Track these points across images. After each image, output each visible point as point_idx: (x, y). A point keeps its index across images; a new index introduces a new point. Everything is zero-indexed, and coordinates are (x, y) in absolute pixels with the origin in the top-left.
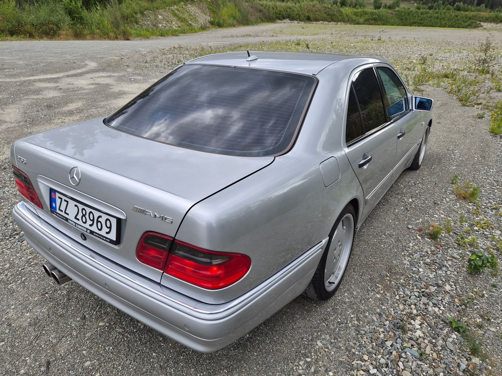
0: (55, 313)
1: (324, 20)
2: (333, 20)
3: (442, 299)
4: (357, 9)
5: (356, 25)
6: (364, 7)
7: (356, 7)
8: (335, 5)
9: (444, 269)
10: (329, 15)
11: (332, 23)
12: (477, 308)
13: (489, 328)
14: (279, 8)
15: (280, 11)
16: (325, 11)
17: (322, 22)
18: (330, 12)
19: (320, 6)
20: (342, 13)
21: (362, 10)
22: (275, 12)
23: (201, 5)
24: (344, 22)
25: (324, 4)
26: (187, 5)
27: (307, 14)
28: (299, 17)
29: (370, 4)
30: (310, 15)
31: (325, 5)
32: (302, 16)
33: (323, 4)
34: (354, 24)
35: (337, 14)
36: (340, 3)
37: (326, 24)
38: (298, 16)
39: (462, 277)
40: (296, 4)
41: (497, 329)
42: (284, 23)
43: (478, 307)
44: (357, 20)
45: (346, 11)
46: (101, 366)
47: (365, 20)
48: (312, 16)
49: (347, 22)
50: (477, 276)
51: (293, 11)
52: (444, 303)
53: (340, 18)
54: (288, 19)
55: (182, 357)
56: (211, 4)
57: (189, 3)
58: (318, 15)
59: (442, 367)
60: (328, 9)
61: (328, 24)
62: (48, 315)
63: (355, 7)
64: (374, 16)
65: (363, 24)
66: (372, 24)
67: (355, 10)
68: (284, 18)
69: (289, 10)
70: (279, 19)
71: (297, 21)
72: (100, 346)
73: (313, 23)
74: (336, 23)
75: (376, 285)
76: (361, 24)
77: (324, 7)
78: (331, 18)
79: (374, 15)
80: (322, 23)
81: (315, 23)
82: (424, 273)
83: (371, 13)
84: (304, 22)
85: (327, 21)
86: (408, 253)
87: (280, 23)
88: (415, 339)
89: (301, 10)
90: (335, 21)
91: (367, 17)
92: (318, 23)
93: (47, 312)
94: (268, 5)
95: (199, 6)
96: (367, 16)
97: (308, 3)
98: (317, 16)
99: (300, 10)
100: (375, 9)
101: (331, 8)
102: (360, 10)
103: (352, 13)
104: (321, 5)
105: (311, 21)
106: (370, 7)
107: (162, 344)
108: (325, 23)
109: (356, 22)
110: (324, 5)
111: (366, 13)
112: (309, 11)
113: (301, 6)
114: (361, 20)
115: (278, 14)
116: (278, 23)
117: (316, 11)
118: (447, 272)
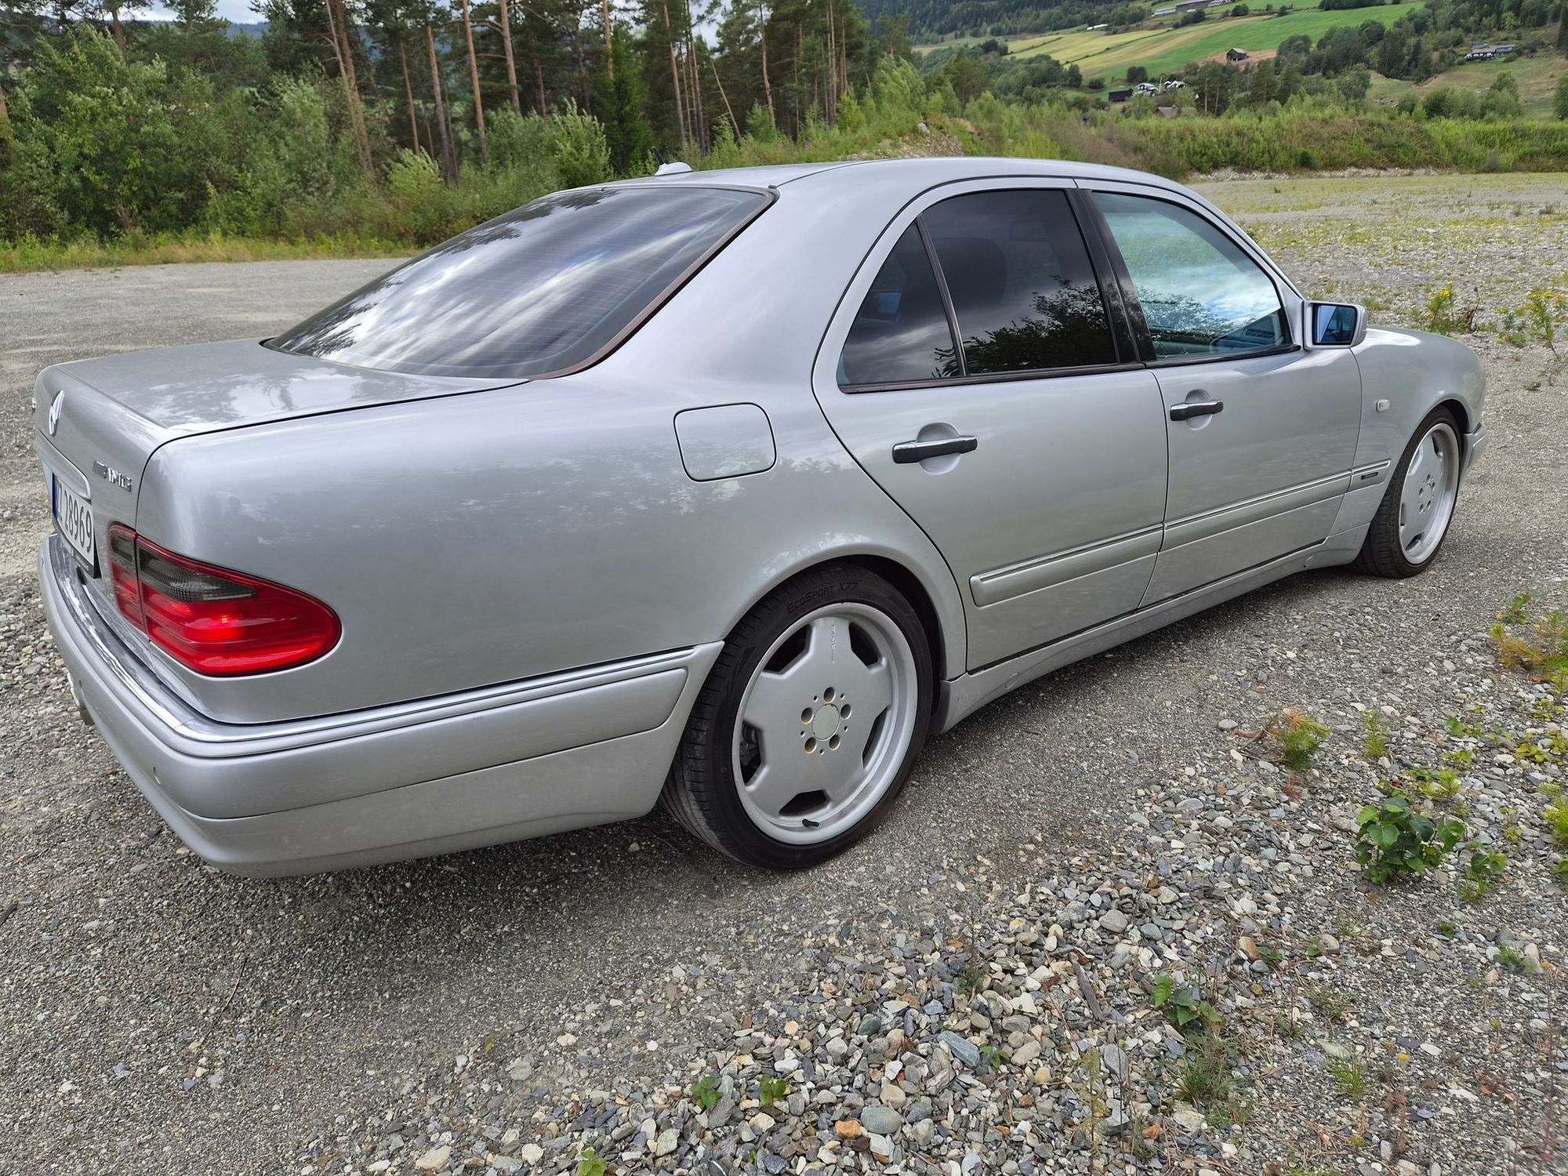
0: (105, 816)
1: (1359, 163)
2: (1394, 162)
3: (1183, 929)
4: (1490, 121)
5: (1483, 176)
6: (1519, 113)
7: (1486, 117)
8: (1405, 114)
9: (1270, 852)
10: (1380, 146)
11: (1391, 171)
12: (1321, 980)
13: (1321, 1042)
14: (1200, 138)
15: (1206, 147)
16: (1366, 136)
17: (1355, 170)
18: (1384, 139)
19: (1350, 121)
20: (1429, 138)
21: (1511, 125)
22: (1188, 150)
23: (944, 143)
24: (1437, 166)
25: (1365, 113)
26: (899, 147)
27: (1301, 149)
28: (1272, 158)
29: (1543, 104)
30: (1310, 152)
31: (1370, 116)
32: (1282, 157)
33: (1361, 112)
34: (1478, 173)
35: (1413, 143)
36: (1425, 107)
37: (1368, 176)
38: (1266, 156)
39: (1328, 888)
40: (1260, 119)
41: (1355, 1050)
42: (1217, 180)
43: (1326, 977)
44: (1488, 159)
45: (1448, 130)
46: (116, 936)
47: (1522, 158)
48: (1316, 153)
49: (1448, 166)
50: (1394, 891)
51: (1252, 140)
52: (1187, 942)
53: (1422, 154)
54: (1229, 169)
55: (310, 950)
56: (977, 139)
57: (906, 141)
58: (1342, 149)
59: (1042, 1109)
60: (1376, 130)
61: (1378, 176)
62: (87, 818)
63: (1482, 115)
64: (1557, 143)
65: (1514, 169)
66: (1550, 170)
67: (1481, 126)
68: (1216, 166)
69: (1235, 140)
70: (1199, 170)
71: (1264, 171)
72: (146, 894)
73: (1320, 177)
74: (1407, 171)
75: (975, 858)
76: (1506, 171)
77: (1361, 123)
78: (1387, 157)
79: (1556, 140)
80: (1352, 175)
81: (1326, 174)
82: (1182, 854)
83: (1544, 132)
84: (1290, 174)
85: (1372, 166)
86: (1162, 794)
87: (1204, 181)
88: (995, 1013)
89: (1280, 137)
90: (1402, 165)
91: (1527, 146)
92: (1340, 174)
93: (87, 812)
94: (1163, 129)
95: (935, 148)
96: (1527, 143)
97: (1306, 115)
98: (1336, 152)
99: (1275, 138)
100: (1562, 119)
101: (1389, 125)
102: (1501, 125)
103: (1472, 137)
104: (1351, 117)
105: (1314, 168)
106: (1543, 115)
107: (282, 913)
108: (1364, 172)
109: (1486, 165)
110: (1362, 117)
111: (1524, 135)
112: (1308, 138)
113: (1278, 126)
114: (1507, 157)
115: (1196, 153)
116: (1196, 181)
117: (1334, 138)
118: (1276, 863)
